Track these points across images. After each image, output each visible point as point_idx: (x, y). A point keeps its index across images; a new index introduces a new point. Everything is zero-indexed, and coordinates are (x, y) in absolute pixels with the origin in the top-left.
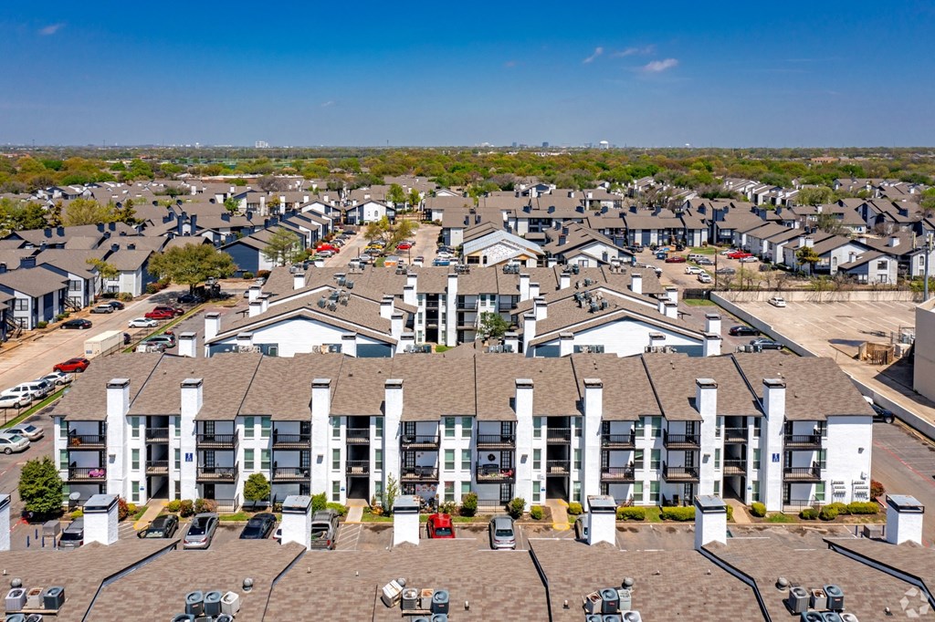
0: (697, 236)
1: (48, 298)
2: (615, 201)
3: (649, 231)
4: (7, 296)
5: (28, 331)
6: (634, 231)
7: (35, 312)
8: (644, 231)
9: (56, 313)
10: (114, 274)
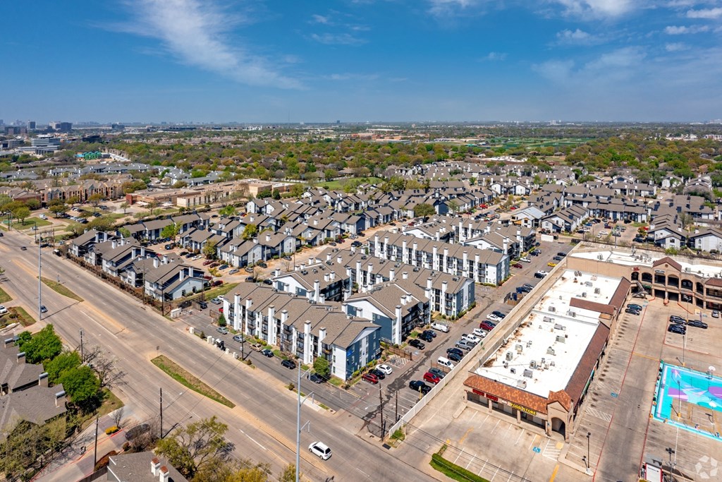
0: (639, 217)
1: (387, 216)
2: (650, 191)
3: (616, 212)
4: (378, 214)
5: (382, 224)
6: (609, 212)
7: (384, 220)
8: (614, 212)
9: (389, 220)
10: (407, 210)
